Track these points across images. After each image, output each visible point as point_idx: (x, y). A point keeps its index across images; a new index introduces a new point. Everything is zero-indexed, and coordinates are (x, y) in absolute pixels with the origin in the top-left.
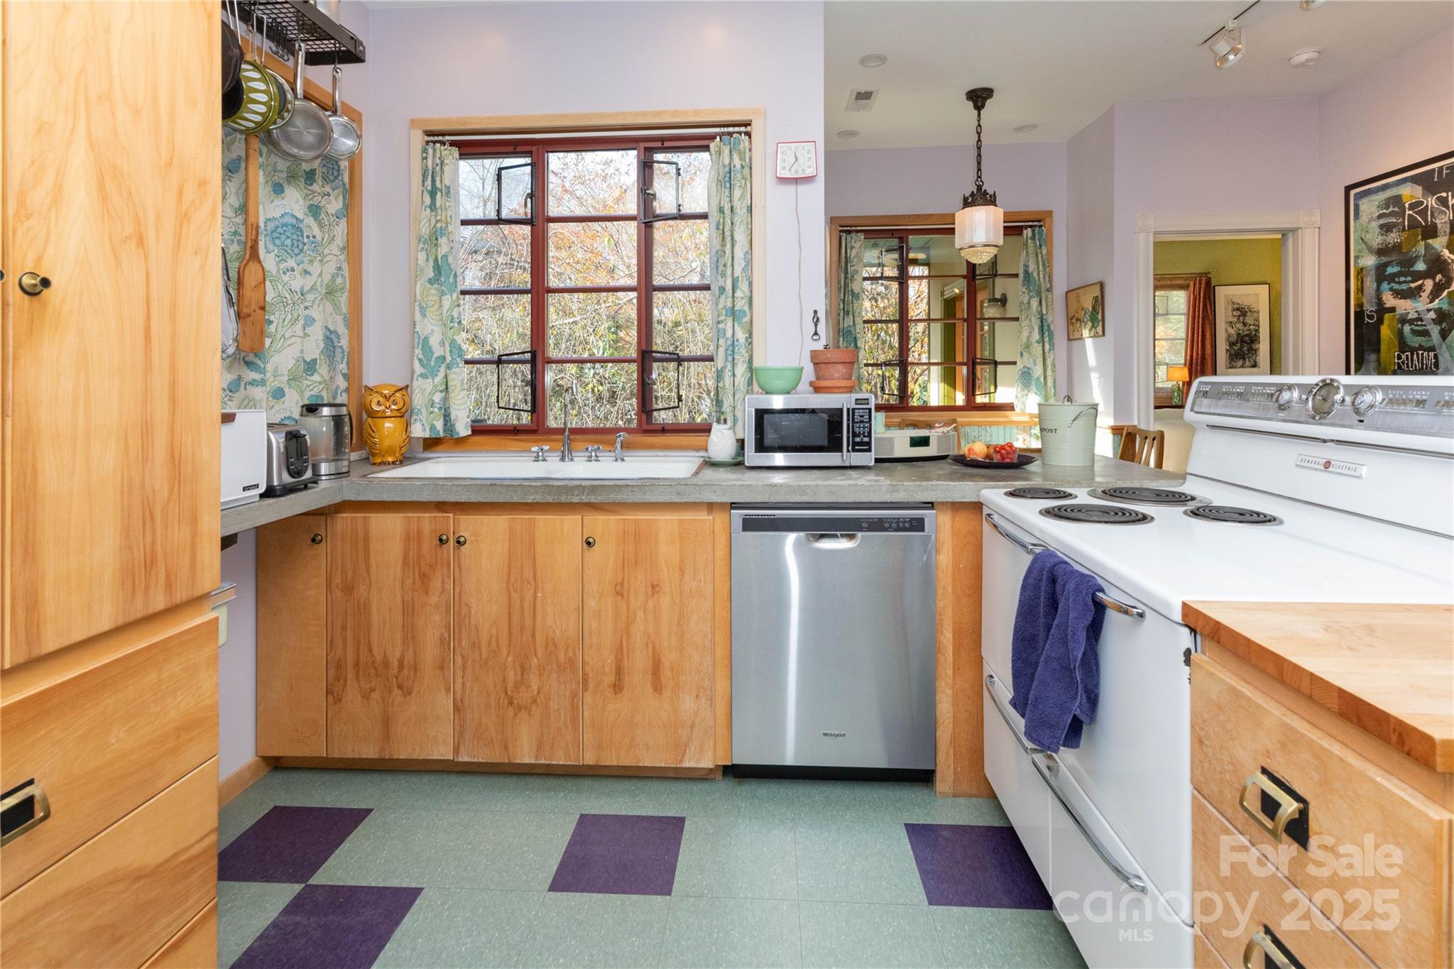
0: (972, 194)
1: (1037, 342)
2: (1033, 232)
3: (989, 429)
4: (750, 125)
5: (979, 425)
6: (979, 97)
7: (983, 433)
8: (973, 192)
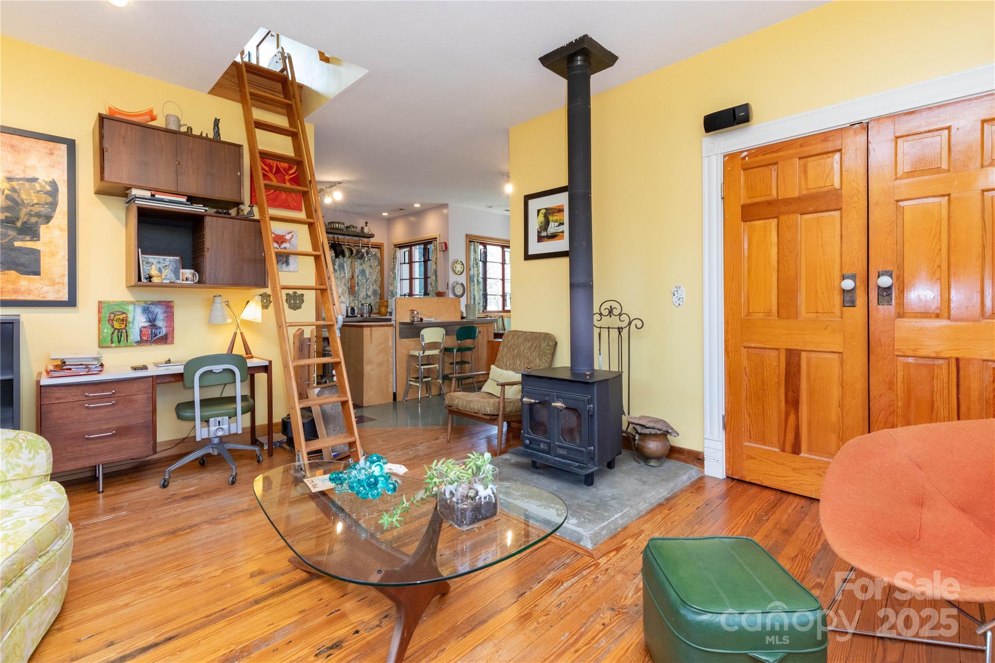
4: (437, 238)
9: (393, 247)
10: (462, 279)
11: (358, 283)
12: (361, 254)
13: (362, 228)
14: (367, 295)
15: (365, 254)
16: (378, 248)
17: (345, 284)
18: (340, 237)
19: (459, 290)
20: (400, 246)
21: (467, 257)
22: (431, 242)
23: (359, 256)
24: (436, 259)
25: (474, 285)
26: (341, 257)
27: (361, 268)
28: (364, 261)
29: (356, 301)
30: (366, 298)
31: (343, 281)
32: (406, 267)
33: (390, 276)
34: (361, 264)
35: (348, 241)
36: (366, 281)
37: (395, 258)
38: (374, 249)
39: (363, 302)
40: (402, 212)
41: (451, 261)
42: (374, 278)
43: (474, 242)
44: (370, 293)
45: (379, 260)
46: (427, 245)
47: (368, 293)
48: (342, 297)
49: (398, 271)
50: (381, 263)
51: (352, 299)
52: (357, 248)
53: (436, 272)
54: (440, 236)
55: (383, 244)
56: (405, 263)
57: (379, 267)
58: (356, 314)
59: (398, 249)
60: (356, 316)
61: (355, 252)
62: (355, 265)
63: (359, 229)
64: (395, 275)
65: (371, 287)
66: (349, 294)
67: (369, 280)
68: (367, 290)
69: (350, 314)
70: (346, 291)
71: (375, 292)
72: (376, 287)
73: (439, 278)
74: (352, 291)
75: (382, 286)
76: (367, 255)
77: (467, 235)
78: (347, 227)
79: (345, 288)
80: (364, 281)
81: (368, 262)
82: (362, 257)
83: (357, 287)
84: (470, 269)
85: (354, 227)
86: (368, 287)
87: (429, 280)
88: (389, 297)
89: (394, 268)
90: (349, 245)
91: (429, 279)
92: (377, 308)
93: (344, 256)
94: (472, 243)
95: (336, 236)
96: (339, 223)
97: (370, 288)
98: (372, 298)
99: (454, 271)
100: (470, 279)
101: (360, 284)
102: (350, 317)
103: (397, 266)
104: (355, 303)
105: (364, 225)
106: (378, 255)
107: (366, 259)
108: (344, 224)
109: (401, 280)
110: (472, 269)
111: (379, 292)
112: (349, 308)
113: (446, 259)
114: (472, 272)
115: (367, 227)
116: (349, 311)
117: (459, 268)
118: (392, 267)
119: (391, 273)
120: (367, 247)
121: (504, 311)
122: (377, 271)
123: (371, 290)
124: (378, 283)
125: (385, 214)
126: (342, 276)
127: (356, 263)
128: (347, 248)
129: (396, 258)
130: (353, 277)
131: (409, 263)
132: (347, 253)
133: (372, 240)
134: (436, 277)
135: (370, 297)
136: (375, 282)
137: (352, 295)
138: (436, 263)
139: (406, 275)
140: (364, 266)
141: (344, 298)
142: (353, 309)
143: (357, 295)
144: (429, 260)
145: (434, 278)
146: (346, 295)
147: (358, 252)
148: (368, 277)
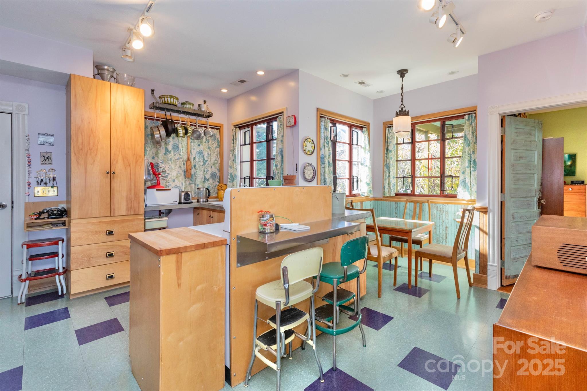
0: (400, 111)
1: (467, 167)
2: (469, 117)
3: (447, 206)
4: (283, 113)
5: (443, 203)
6: (402, 73)
7: (445, 207)
8: (400, 110)
9: (233, 127)
10: (313, 160)
11: (195, 166)
12: (198, 133)
13: (199, 106)
14: (205, 178)
15: (202, 135)
16: (217, 129)
17: (180, 167)
18: (174, 114)
19: (309, 173)
20: (241, 127)
21: (317, 134)
22: (276, 117)
23: (195, 135)
24: (283, 136)
25: (324, 167)
26: (173, 135)
27: (198, 150)
28: (201, 142)
29: (193, 185)
30: (204, 182)
31: (178, 163)
32: (247, 149)
33: (229, 158)
34: (199, 145)
35: (184, 120)
36: (204, 164)
37: (234, 139)
38: (213, 130)
39: (200, 186)
40: (243, 87)
41: (301, 138)
42: (213, 160)
43: (325, 118)
44: (208, 176)
45: (218, 142)
46: (271, 122)
47: (206, 176)
48: (176, 181)
49: (238, 154)
50: (220, 145)
51: (188, 182)
52: (193, 127)
53: (281, 151)
54: (287, 110)
55: (223, 125)
56: (245, 144)
57: (218, 149)
58: (191, 200)
59: (238, 129)
60: (191, 203)
61: (190, 131)
62: (191, 145)
63: (196, 107)
64: (235, 157)
65: (210, 169)
66: (185, 177)
67: (207, 163)
68: (205, 172)
69: (183, 201)
70: (181, 174)
71: (213, 175)
72: (215, 170)
73: (286, 159)
74: (188, 174)
75: (221, 170)
76: (205, 135)
77: (318, 109)
78: (183, 104)
79: (181, 171)
80: (202, 163)
81: (207, 144)
82: (199, 137)
83: (193, 170)
84: (321, 149)
85: (189, 103)
86: (206, 170)
87: (273, 163)
88: (229, 180)
89: (234, 149)
90: (185, 124)
91: (272, 161)
92: (216, 192)
93: (177, 135)
94: (323, 119)
95: (168, 113)
96: (171, 97)
97: (208, 171)
98: (211, 181)
99: (304, 150)
100: (321, 160)
101: (197, 167)
102: (184, 203)
103: (237, 148)
104: (191, 187)
105: (202, 102)
106: (218, 136)
107: (204, 140)
108: (177, 99)
109: (241, 162)
110: (323, 149)
111: (218, 175)
112: (183, 194)
113: (295, 136)
114: (322, 152)
115: (205, 105)
116: (183, 197)
117: (309, 147)
118: (232, 149)
119: (231, 155)
120: (205, 127)
121: (352, 195)
122: (216, 153)
123: (209, 173)
124: (217, 166)
125: (224, 91)
126: (177, 157)
127: (192, 144)
128: (182, 126)
129: (236, 139)
130: (188, 159)
131: (249, 144)
132: (181, 131)
133: (211, 120)
134: (282, 157)
135: (208, 180)
136: (214, 164)
137: (188, 178)
138: (282, 141)
139: (247, 157)
140: (202, 148)
141: (179, 181)
142: (187, 195)
143: (194, 178)
144: (273, 139)
145: (279, 158)
146: (182, 178)
147: (194, 131)
148: (206, 159)
